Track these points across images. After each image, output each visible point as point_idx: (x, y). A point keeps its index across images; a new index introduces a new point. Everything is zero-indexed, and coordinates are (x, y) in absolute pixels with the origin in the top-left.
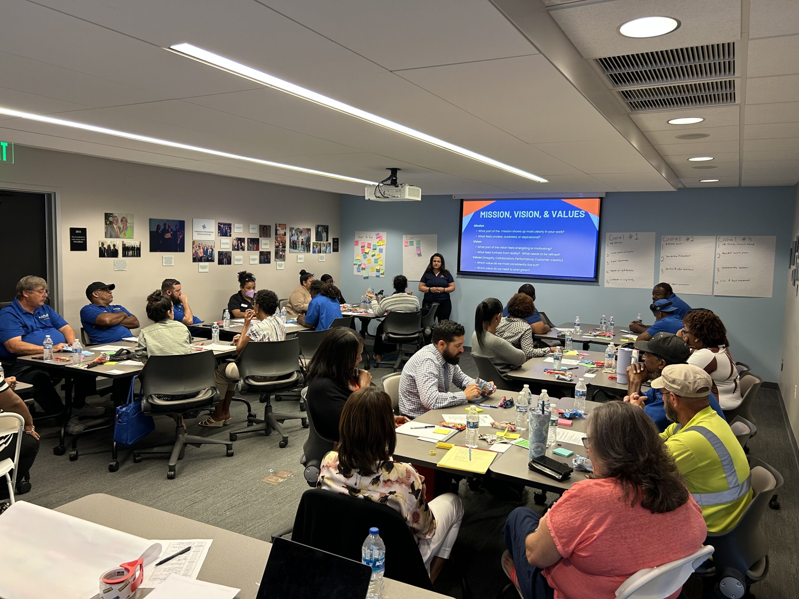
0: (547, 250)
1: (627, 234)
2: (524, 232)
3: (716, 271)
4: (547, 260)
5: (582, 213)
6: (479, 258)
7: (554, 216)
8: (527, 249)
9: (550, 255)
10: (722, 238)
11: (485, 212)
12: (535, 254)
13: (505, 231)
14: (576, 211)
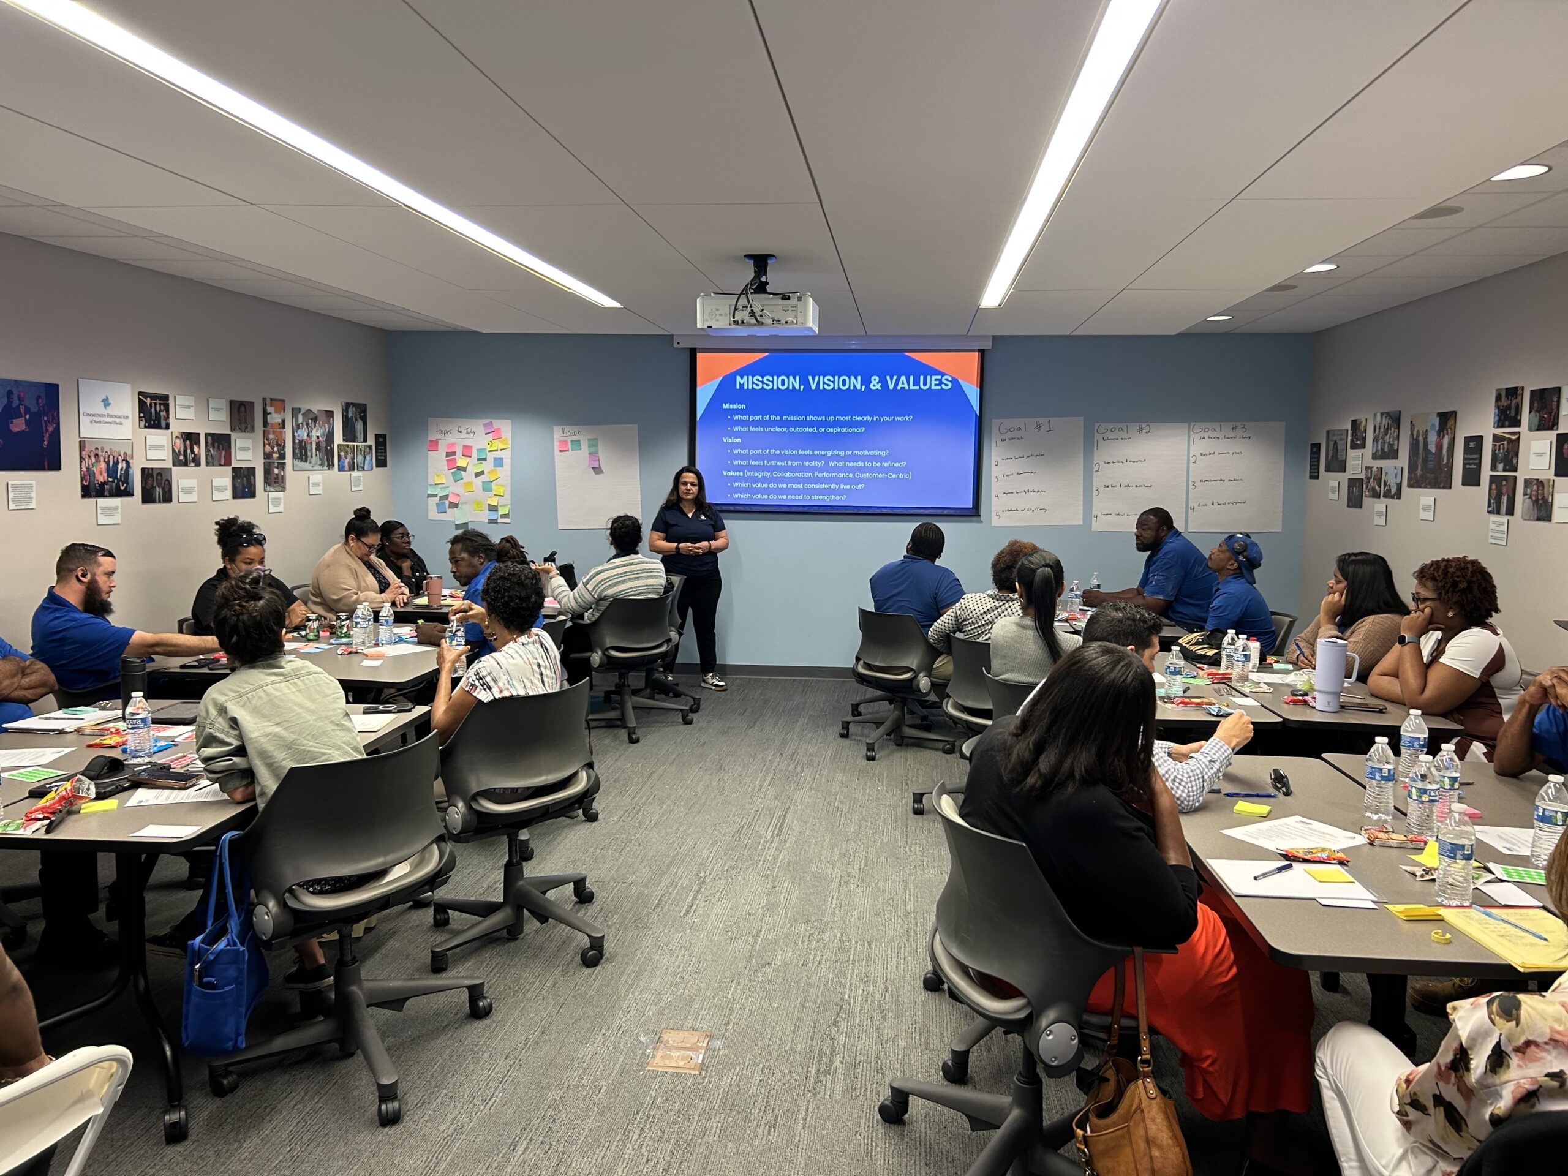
0: (880, 456)
1: (1032, 422)
2: (831, 419)
3: (1191, 487)
4: (880, 476)
5: (947, 380)
6: (738, 474)
7: (891, 387)
8: (839, 455)
9: (886, 465)
10: (1199, 426)
11: (745, 377)
12: (855, 464)
13: (791, 418)
14: (934, 377)
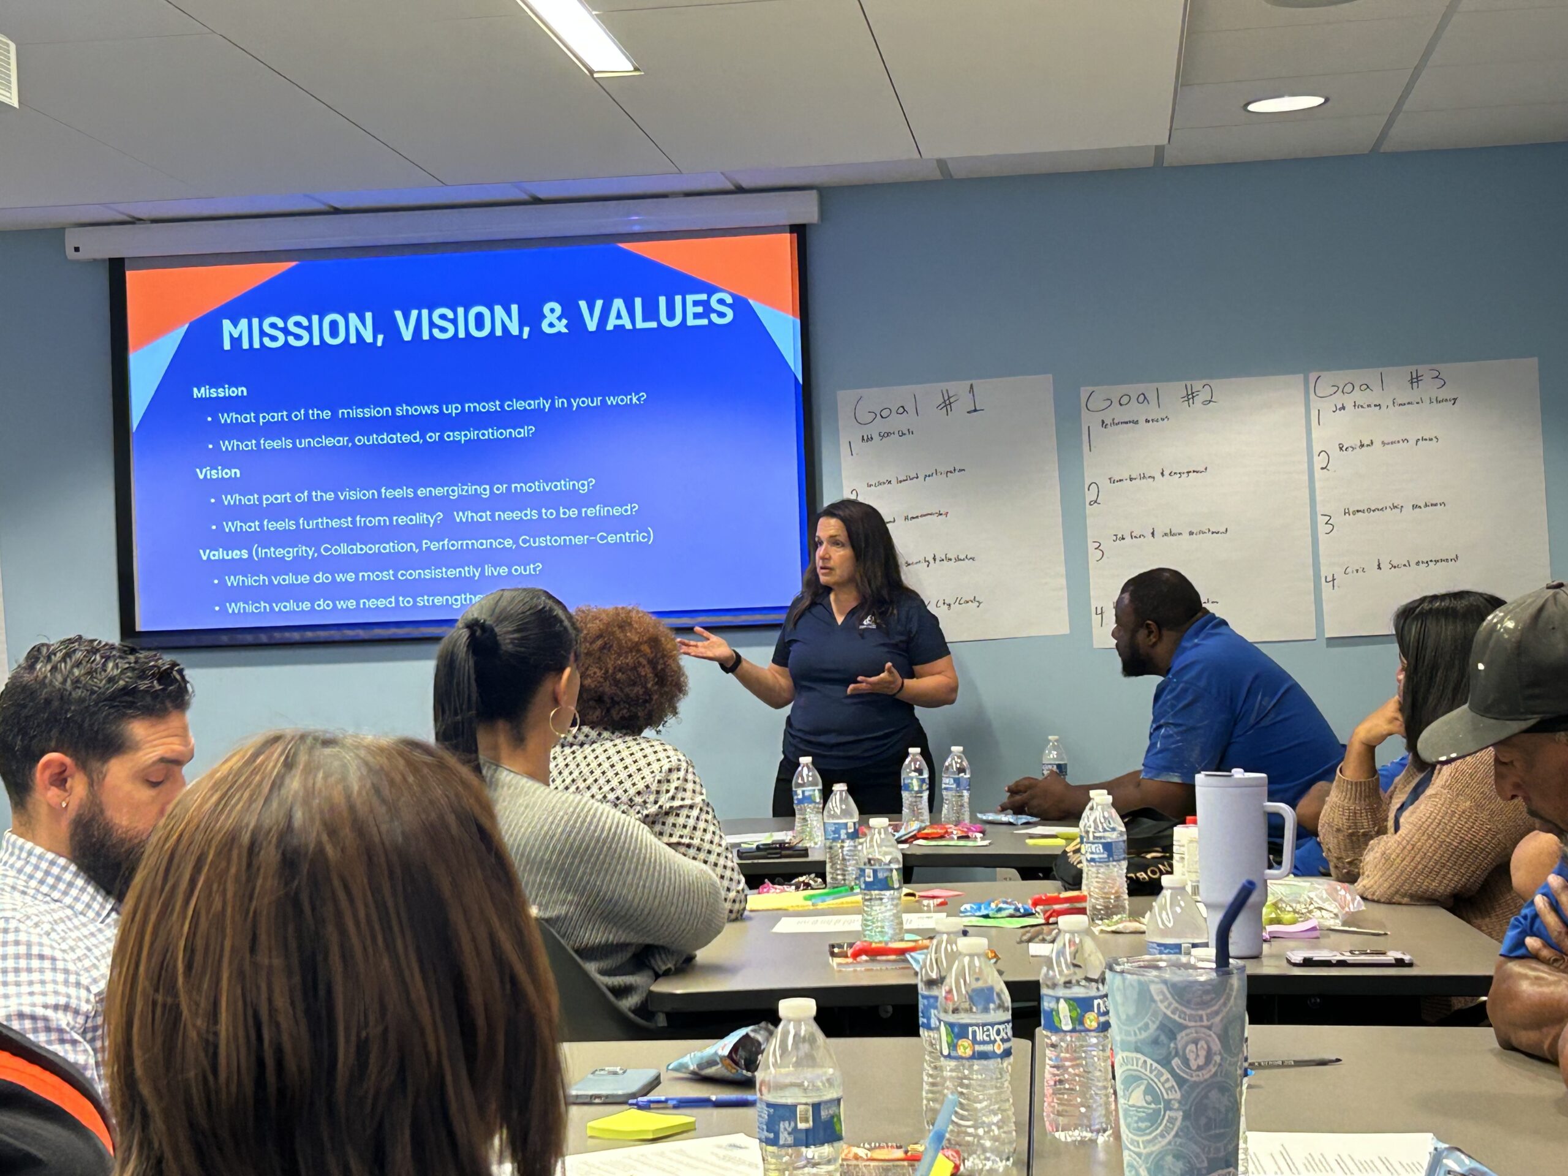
0: (574, 491)
1: (930, 393)
2: (453, 409)
3: (1322, 528)
4: (579, 540)
5: (721, 302)
6: (236, 554)
8: (477, 495)
9: (590, 512)
10: (1329, 378)
11: (244, 323)
12: (516, 515)
13: (358, 413)
14: (690, 298)
